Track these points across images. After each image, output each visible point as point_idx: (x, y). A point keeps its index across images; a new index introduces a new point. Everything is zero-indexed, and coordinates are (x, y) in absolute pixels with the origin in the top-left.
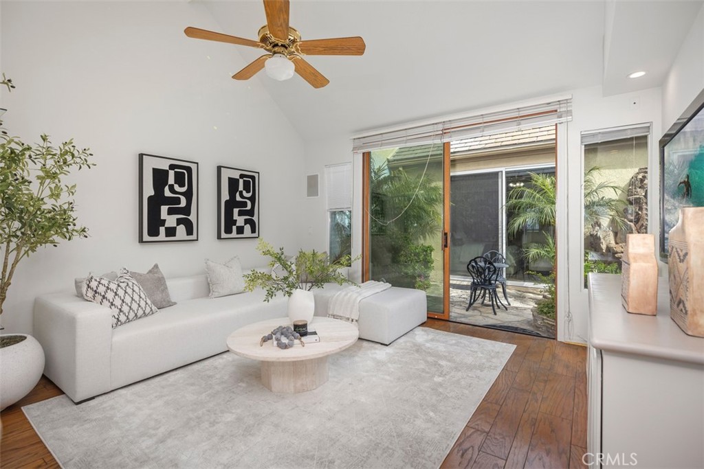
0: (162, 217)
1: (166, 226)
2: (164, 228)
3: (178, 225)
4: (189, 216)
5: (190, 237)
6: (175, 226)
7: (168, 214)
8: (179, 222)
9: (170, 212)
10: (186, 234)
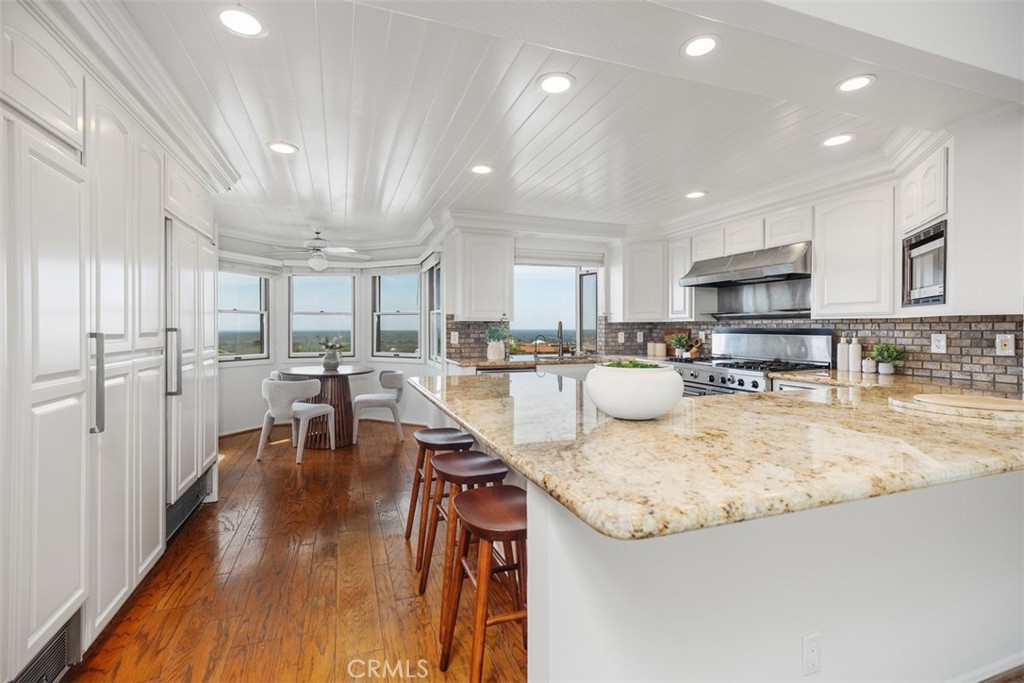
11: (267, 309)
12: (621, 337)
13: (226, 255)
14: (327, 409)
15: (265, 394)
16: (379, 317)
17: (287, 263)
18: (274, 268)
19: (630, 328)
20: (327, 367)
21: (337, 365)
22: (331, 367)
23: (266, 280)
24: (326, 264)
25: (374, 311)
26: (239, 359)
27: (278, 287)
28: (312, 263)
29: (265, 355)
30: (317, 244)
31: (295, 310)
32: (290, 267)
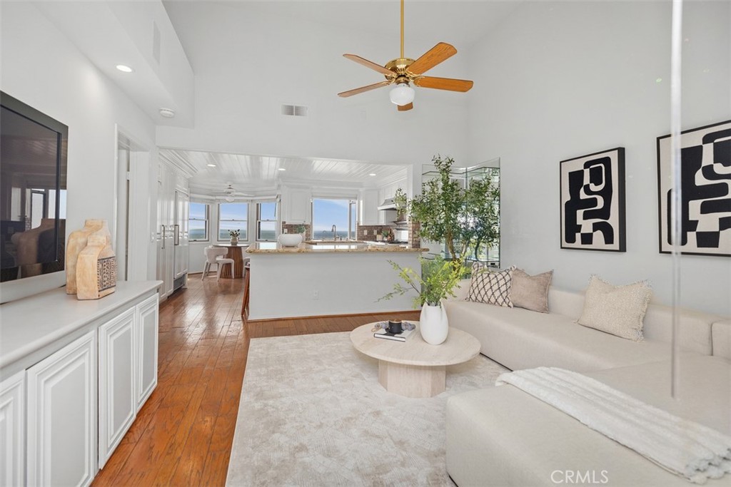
0: (578, 223)
1: (582, 232)
2: (580, 234)
3: (594, 231)
4: (608, 219)
5: (609, 247)
6: (592, 232)
7: (584, 219)
8: (596, 227)
9: (586, 216)
10: (604, 242)
11: (208, 218)
12: (366, 233)
13: (193, 195)
14: (231, 261)
15: (205, 253)
16: (259, 223)
17: (218, 197)
18: (212, 200)
19: (370, 228)
20: (232, 243)
21: (237, 243)
22: (234, 243)
23: (208, 206)
24: (233, 199)
25: (257, 219)
26: (195, 241)
27: (213, 209)
28: (227, 199)
29: (207, 239)
30: (230, 190)
31: (221, 219)
32: (219, 200)
